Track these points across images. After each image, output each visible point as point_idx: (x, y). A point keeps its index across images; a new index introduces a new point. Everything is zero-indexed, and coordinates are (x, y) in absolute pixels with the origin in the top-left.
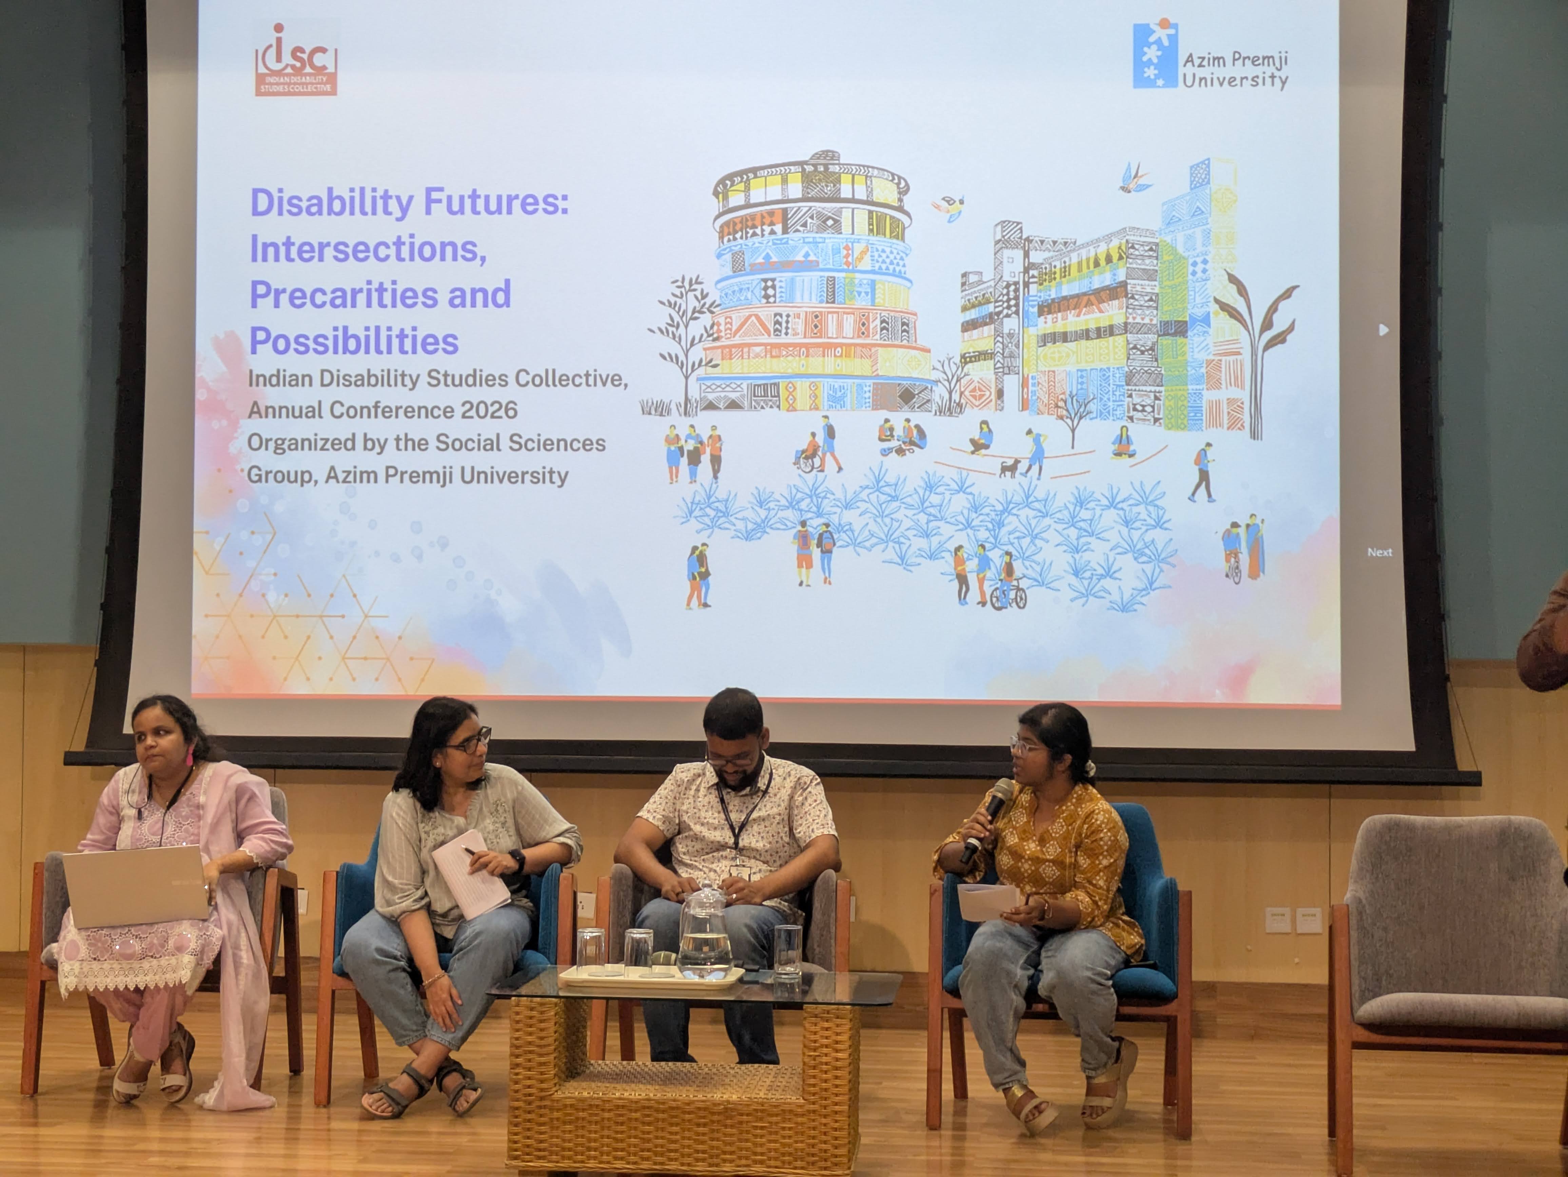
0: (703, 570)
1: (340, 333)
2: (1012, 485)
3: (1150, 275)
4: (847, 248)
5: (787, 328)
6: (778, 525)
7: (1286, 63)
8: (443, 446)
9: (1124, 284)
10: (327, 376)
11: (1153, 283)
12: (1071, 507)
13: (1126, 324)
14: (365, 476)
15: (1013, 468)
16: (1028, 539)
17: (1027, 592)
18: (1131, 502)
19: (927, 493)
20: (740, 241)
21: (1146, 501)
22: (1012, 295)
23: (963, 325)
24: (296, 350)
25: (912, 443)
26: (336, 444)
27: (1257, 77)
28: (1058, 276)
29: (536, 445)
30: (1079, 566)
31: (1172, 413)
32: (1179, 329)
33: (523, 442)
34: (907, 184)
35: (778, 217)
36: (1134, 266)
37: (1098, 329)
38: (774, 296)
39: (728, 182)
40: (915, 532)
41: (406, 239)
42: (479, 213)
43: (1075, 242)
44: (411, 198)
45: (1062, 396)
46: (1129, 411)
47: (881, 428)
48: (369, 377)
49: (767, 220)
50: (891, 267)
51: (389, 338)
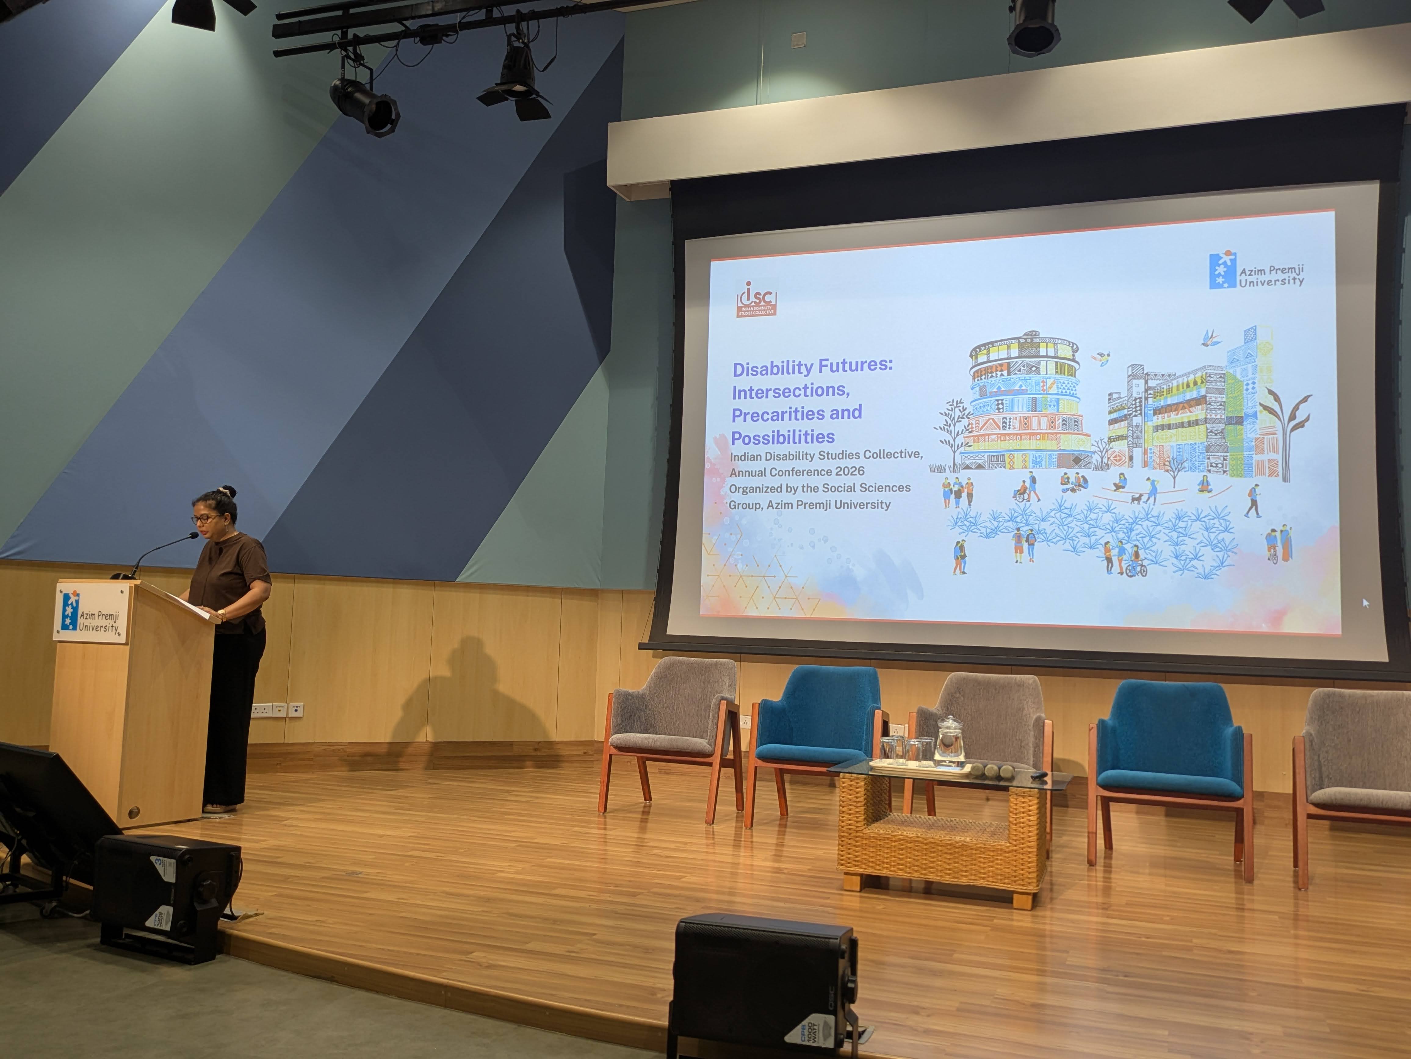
0: (963, 554)
1: (776, 434)
2: (1138, 508)
3: (1221, 391)
4: (1043, 382)
5: (1010, 425)
6: (1004, 530)
7: (1302, 271)
8: (826, 490)
9: (1205, 397)
10: (769, 455)
11: (1222, 396)
12: (1173, 521)
13: (1206, 419)
14: (787, 505)
15: (1139, 499)
16: (1148, 538)
17: (1148, 567)
18: (1210, 517)
19: (1089, 513)
20: (984, 380)
21: (1218, 517)
22: (1138, 404)
23: (1109, 421)
24: (754, 443)
25: (1080, 486)
26: (773, 489)
27: (1285, 279)
28: (1165, 393)
29: (874, 489)
30: (1178, 553)
31: (1234, 467)
32: (1239, 421)
33: (867, 487)
34: (1077, 347)
35: (1005, 366)
36: (1211, 386)
37: (1189, 422)
38: (1003, 408)
39: (978, 350)
40: (1081, 534)
41: (809, 386)
42: (846, 371)
43: (1175, 375)
44: (812, 365)
45: (1168, 459)
46: (1208, 467)
47: (1062, 477)
48: (790, 455)
49: (999, 369)
50: (1068, 391)
51: (800, 435)
